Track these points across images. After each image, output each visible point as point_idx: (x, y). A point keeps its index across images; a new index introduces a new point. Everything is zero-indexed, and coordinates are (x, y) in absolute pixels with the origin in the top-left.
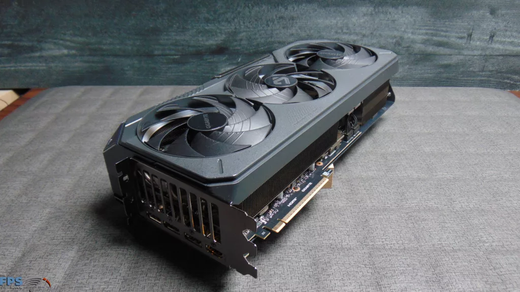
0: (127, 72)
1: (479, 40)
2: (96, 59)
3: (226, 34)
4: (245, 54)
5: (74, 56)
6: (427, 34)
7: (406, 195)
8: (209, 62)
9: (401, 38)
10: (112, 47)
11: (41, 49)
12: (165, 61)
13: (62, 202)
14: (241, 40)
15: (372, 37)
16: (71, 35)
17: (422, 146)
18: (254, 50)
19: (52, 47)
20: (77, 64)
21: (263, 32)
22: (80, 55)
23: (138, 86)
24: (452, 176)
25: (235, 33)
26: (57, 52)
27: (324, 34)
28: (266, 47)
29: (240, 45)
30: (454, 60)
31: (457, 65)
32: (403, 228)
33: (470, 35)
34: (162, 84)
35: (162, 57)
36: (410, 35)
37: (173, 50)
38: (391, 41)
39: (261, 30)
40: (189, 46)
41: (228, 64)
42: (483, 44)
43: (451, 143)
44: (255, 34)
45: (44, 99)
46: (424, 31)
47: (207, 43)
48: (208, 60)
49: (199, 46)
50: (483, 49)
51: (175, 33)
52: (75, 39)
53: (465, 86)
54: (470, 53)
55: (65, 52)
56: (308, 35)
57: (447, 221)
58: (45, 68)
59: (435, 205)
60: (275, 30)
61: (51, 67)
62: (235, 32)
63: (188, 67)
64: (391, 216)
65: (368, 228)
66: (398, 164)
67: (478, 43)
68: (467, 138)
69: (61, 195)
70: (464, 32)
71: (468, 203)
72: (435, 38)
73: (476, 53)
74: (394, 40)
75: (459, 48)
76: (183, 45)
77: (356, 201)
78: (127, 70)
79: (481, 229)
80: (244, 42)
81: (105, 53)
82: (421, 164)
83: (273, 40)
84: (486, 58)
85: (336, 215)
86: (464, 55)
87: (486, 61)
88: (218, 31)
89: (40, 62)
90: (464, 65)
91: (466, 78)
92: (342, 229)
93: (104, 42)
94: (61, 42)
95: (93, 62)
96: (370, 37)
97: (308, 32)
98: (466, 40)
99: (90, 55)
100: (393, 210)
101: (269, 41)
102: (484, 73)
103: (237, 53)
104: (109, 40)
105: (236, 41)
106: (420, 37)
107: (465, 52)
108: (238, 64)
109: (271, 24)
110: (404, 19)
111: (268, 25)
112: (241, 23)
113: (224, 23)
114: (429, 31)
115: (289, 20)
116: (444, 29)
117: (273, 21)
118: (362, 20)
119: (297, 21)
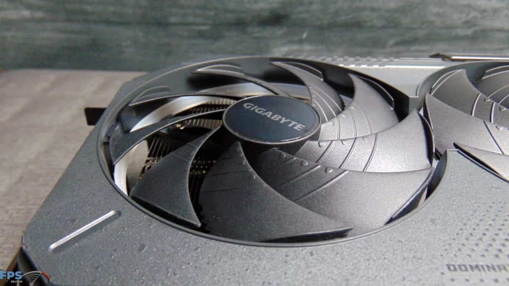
2: (76, 27)
4: (315, 26)
8: (256, 38)
10: (101, 8)
12: (186, 34)
14: (311, 3)
18: (331, 20)
22: (51, 20)
26: (13, 14)
29: (308, 12)
35: (181, 27)
37: (200, 15)
40: (226, 11)
47: (255, 7)
48: (255, 35)
55: (27, 14)
63: (221, 43)
76: (216, 9)
78: (126, 47)
80: (314, 7)
81: (90, 18)
103: (302, 25)
105: (302, 5)
108: (301, 42)
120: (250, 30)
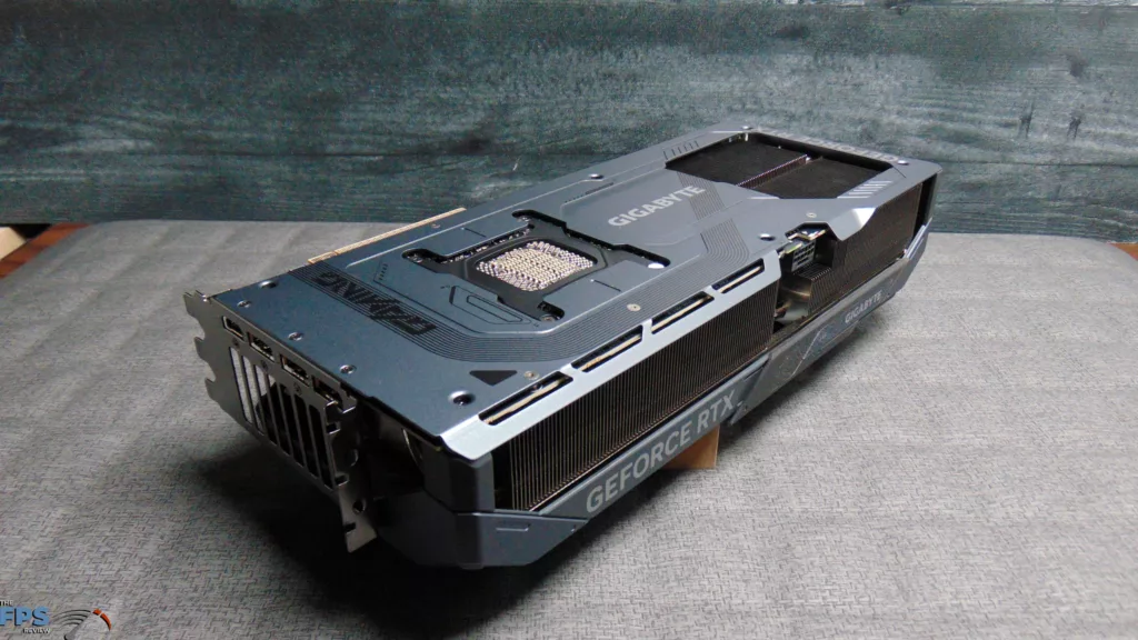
0: (268, 191)
1: (1046, 130)
2: (197, 161)
3: (485, 110)
4: (528, 154)
5: (150, 153)
6: (930, 115)
7: (880, 485)
8: (449, 171)
9: (875, 123)
10: (231, 135)
11: (76, 139)
12: (350, 167)
13: (96, 492)
14: (519, 123)
15: (809, 120)
16: (144, 107)
17: (919, 371)
18: (549, 146)
19: (100, 132)
20: (154, 172)
21: (568, 106)
22: (162, 153)
23: (288, 224)
24: (985, 442)
25: (505, 109)
26: (111, 146)
27: (702, 111)
28: (575, 139)
29: (516, 135)
30: (993, 172)
31: (998, 185)
32: (872, 565)
33: (1027, 120)
34: (342, 219)
35: (342, 158)
36: (893, 117)
37: (368, 142)
38: (852, 129)
39: (563, 103)
40: (404, 135)
41: (488, 175)
42: (1056, 140)
43: (984, 363)
44: (552, 110)
45: (76, 250)
46: (926, 110)
47: (444, 129)
48: (446, 167)
49: (425, 137)
50: (1056, 151)
51: (373, 107)
52: (153, 116)
53: (1016, 230)
54: (1029, 158)
55: (130, 144)
56: (667, 115)
57: (972, 550)
58: (83, 179)
59: (948, 512)
60: (594, 102)
61: (95, 179)
62: (506, 106)
63: (400, 179)
64: (845, 537)
65: (791, 564)
66: (864, 411)
67: (1045, 136)
68: (1020, 352)
69: (94, 476)
70: (1013, 113)
71: (1021, 506)
72: (950, 126)
73: (1041, 158)
74: (859, 129)
75: (1005, 149)
76: (390, 133)
77: (766, 498)
78: (268, 187)
79: (1050, 570)
80: (525, 128)
81: (216, 148)
82: (917, 411)
83: (589, 124)
84: (1064, 170)
85: (719, 533)
86: (1014, 163)
87: (1063, 175)
88: (468, 103)
89: (75, 167)
90: (1012, 186)
91: (1017, 215)
92: (729, 565)
93: (217, 123)
94: (120, 122)
95: (192, 167)
96: (804, 121)
97: (667, 106)
98: (1018, 130)
99: (185, 152)
100: (850, 521)
101: (583, 128)
102: (1058, 204)
103: (510, 152)
104: (227, 121)
105: (508, 126)
106: (916, 121)
107: (1017, 157)
108: (511, 176)
109: (585, 89)
110: (881, 82)
111: (578, 91)
112: (520, 87)
113: (481, 86)
114: (937, 110)
115: (626, 81)
116: (970, 105)
117: (589, 82)
118: (788, 84)
119: (645, 84)
120: (438, 161)
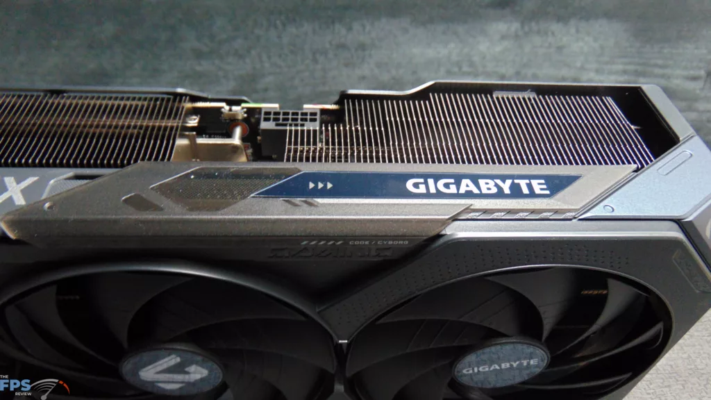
6: (625, 72)
14: (266, 90)
21: (307, 74)
25: (254, 77)
36: (592, 75)
39: (302, 71)
44: (293, 78)
46: (620, 67)
56: (394, 78)
60: (330, 70)
62: (254, 75)
70: (699, 68)
75: (690, 99)
83: (327, 88)
86: (698, 111)
88: (221, 73)
98: (703, 83)
107: (702, 106)
109: (321, 59)
110: (581, 44)
111: (315, 61)
112: (265, 58)
113: (230, 59)
114: (631, 67)
115: (356, 50)
116: (660, 62)
117: (325, 53)
118: (498, 49)
119: (373, 52)
